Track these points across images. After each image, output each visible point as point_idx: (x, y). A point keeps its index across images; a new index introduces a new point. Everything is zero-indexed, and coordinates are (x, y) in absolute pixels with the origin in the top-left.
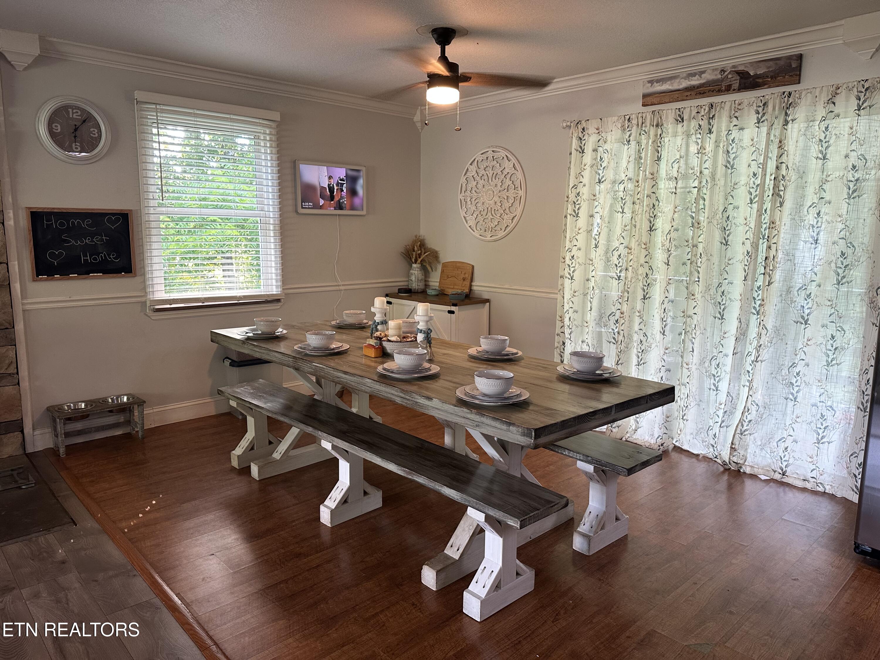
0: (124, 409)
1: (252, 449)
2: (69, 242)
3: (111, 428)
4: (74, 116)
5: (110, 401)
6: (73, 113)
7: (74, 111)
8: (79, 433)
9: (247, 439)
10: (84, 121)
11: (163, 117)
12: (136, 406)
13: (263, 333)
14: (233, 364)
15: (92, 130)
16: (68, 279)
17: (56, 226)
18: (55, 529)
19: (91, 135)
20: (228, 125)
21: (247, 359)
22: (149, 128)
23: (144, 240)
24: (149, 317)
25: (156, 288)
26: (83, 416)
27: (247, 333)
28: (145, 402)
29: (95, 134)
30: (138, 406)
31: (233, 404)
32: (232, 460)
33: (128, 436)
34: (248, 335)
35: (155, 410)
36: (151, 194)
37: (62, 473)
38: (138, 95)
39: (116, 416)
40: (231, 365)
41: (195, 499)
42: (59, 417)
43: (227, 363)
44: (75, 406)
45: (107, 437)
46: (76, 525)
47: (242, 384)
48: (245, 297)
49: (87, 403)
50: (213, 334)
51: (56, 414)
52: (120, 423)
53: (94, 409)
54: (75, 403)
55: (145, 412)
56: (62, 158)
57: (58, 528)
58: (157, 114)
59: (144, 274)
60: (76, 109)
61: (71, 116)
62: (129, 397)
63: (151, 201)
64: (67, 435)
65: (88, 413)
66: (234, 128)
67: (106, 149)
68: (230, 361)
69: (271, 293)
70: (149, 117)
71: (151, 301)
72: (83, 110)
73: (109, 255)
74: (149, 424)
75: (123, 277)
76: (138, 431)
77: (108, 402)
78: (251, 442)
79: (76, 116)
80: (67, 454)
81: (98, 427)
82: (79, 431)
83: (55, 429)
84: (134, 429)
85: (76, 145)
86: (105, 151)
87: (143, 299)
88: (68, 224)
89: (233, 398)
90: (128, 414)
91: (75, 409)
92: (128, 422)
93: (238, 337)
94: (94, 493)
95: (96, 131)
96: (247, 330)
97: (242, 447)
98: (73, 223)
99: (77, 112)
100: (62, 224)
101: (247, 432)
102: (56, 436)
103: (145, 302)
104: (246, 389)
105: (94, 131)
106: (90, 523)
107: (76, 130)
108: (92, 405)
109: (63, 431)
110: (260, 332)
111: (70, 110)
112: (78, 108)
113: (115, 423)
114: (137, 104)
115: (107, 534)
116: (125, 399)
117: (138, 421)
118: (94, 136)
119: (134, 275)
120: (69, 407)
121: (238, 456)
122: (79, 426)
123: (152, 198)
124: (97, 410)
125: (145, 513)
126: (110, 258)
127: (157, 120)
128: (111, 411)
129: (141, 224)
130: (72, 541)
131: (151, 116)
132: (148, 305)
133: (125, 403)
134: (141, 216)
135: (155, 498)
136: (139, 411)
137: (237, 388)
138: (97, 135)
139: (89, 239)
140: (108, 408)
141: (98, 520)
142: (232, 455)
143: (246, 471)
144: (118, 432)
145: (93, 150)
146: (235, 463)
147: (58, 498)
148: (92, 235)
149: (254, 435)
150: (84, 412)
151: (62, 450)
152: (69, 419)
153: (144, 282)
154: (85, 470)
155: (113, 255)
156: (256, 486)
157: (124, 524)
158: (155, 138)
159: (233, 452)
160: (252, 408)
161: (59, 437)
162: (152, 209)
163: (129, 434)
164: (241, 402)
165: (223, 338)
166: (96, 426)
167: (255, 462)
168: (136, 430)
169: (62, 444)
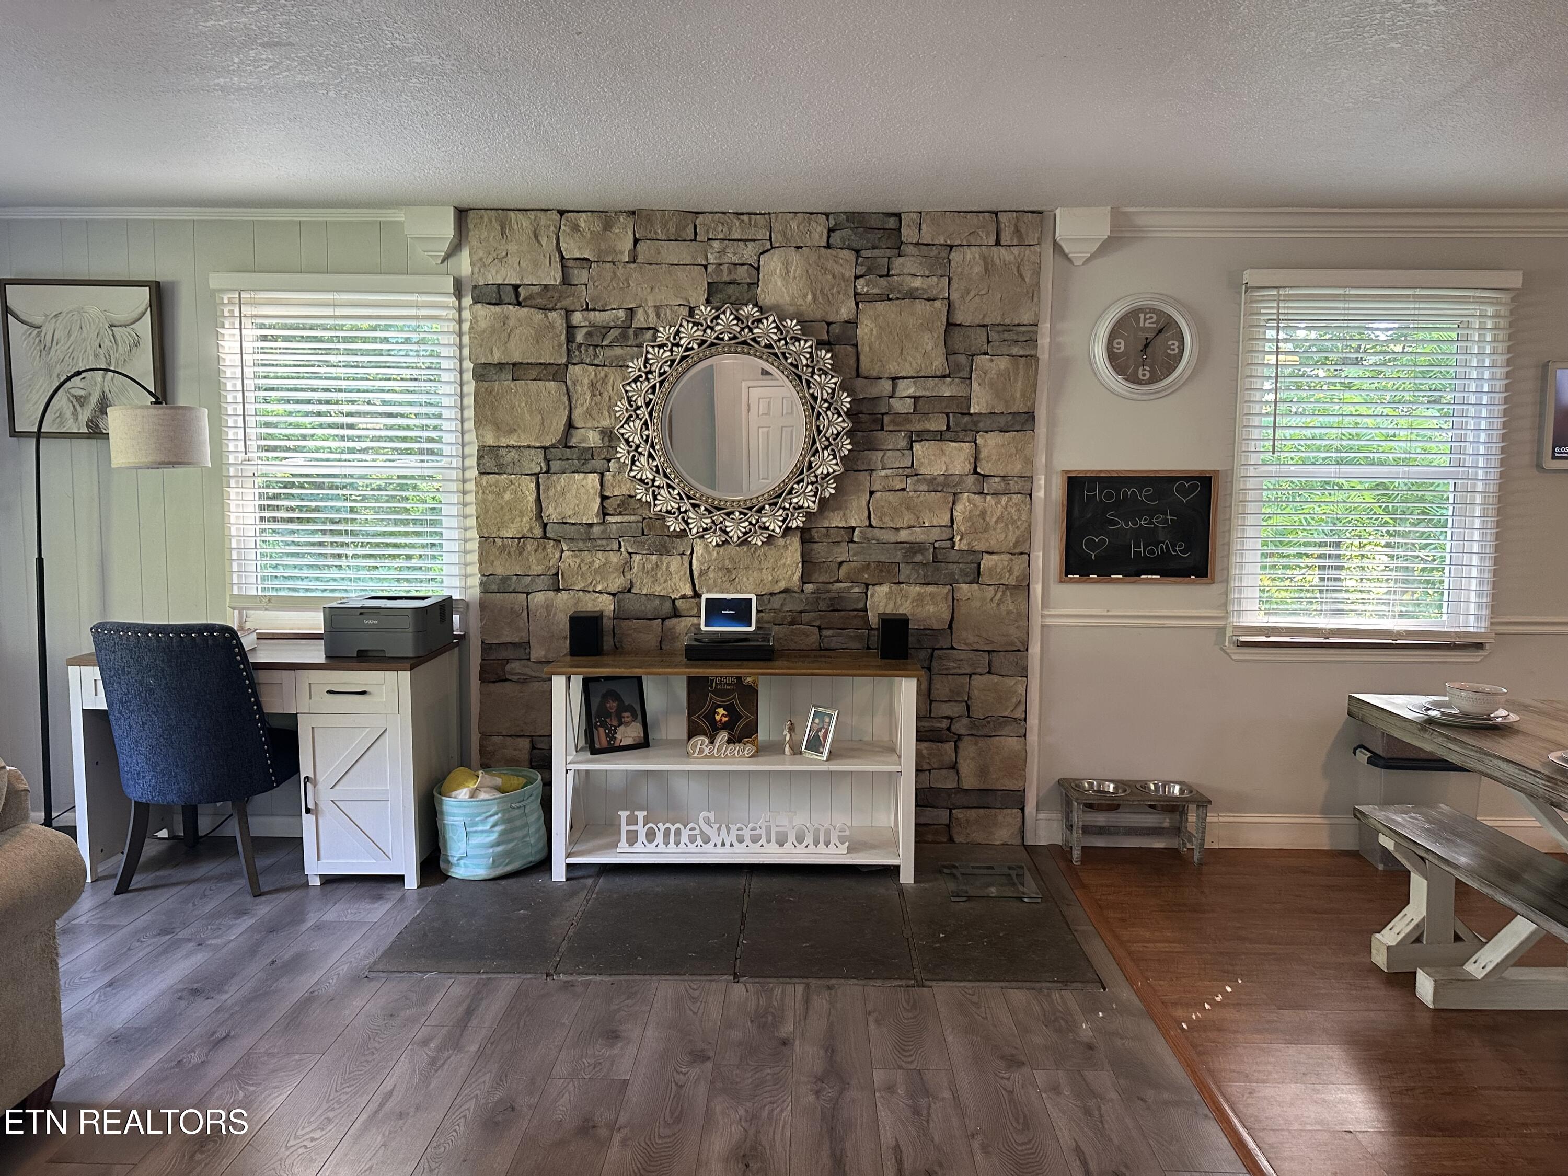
0: (1174, 807)
1: (1418, 940)
2: (1117, 523)
3: (1148, 834)
4: (1147, 325)
5: (1152, 787)
6: (1145, 320)
7: (1148, 316)
8: (1102, 831)
9: (1407, 919)
10: (1160, 331)
11: (1288, 308)
12: (1192, 807)
13: (1463, 715)
14: (1375, 760)
15: (1170, 343)
16: (1108, 582)
17: (1100, 498)
18: (1075, 985)
19: (1169, 351)
20: (1408, 309)
21: (1415, 756)
22: (1262, 330)
23: (1234, 521)
24: (1228, 654)
25: (1246, 605)
26: (1110, 805)
27: (1428, 709)
28: (1210, 802)
29: (1174, 350)
30: (1198, 806)
31: (1387, 843)
32: (1373, 951)
33: (1173, 853)
34: (1430, 713)
35: (1221, 819)
36: (1253, 443)
37: (1076, 891)
38: (1249, 276)
39: (1159, 816)
40: (1370, 761)
41: (1305, 1008)
42: (1077, 799)
43: (1363, 756)
44: (1099, 785)
45: (1140, 848)
46: (1104, 989)
47: (1404, 807)
48: (1409, 633)
49: (1118, 783)
50: (1353, 702)
51: (1074, 794)
52: (1163, 828)
53: (1129, 798)
54: (1101, 781)
55: (1208, 819)
56: (1124, 393)
57: (1079, 985)
58: (1278, 304)
59: (1227, 581)
60: (1150, 312)
61: (1142, 325)
62: (1184, 788)
63: (1252, 454)
64: (1087, 830)
65: (1121, 802)
66: (1421, 312)
67: (1189, 372)
68: (1369, 754)
69: (1463, 630)
70: (1262, 311)
71: (1235, 627)
72: (1160, 313)
73: (1173, 546)
74: (1212, 843)
75: (1193, 582)
76: (1193, 849)
77: (1149, 789)
78: (1418, 925)
79: (1148, 323)
80: (1083, 862)
81: (1130, 828)
82: (1101, 828)
83: (1068, 816)
84: (1184, 844)
85: (1144, 370)
86: (1186, 376)
87: (1220, 623)
88: (1118, 495)
89: (1387, 832)
90: (1178, 817)
91: (1099, 791)
92: (1177, 830)
93: (1409, 715)
94: (1129, 941)
95: (1177, 344)
96: (1429, 703)
97: (1396, 930)
98: (1125, 493)
99: (1151, 318)
100: (1108, 496)
101: (1408, 903)
102: (1070, 827)
103: (1224, 628)
104: (1411, 817)
105: (1173, 344)
106: (1126, 994)
107: (1146, 346)
108: (1125, 791)
109: (1081, 823)
110: (1456, 712)
111: (1142, 315)
112: (1153, 310)
113: (1156, 828)
114: (1246, 292)
115: (1155, 1022)
116: (1177, 790)
117: (1194, 832)
118: (1172, 353)
119: (1209, 581)
120: (1091, 784)
121: (1389, 947)
122: (1100, 819)
123: (1253, 449)
124: (1133, 801)
125: (1214, 1004)
126: (1175, 551)
127: (1278, 314)
128: (1151, 806)
129: (1231, 494)
130: (1101, 1014)
131: (1268, 309)
132: (1228, 635)
133: (1176, 797)
134: (1232, 482)
135: (1232, 981)
136: (1197, 816)
137: (1395, 813)
138: (1177, 351)
139: (1146, 520)
140: (1151, 801)
141: (1138, 993)
142: (1373, 939)
143: (1406, 981)
144: (1159, 844)
145: (1168, 376)
146: (1380, 959)
147: (1076, 934)
148: (1152, 513)
149: (1425, 913)
150: (1113, 799)
151: (1076, 854)
152: (1090, 806)
153: (1226, 593)
154: (1111, 898)
155: (1180, 546)
156: (1425, 1021)
157: (1179, 1013)
158: (1269, 346)
159: (1377, 935)
160: (1422, 858)
161: (1074, 831)
162: (1252, 468)
163: (1176, 850)
164: (1405, 844)
165: (1375, 713)
166: (1127, 825)
167: (1426, 969)
168: (1189, 846)
169: (1078, 842)
